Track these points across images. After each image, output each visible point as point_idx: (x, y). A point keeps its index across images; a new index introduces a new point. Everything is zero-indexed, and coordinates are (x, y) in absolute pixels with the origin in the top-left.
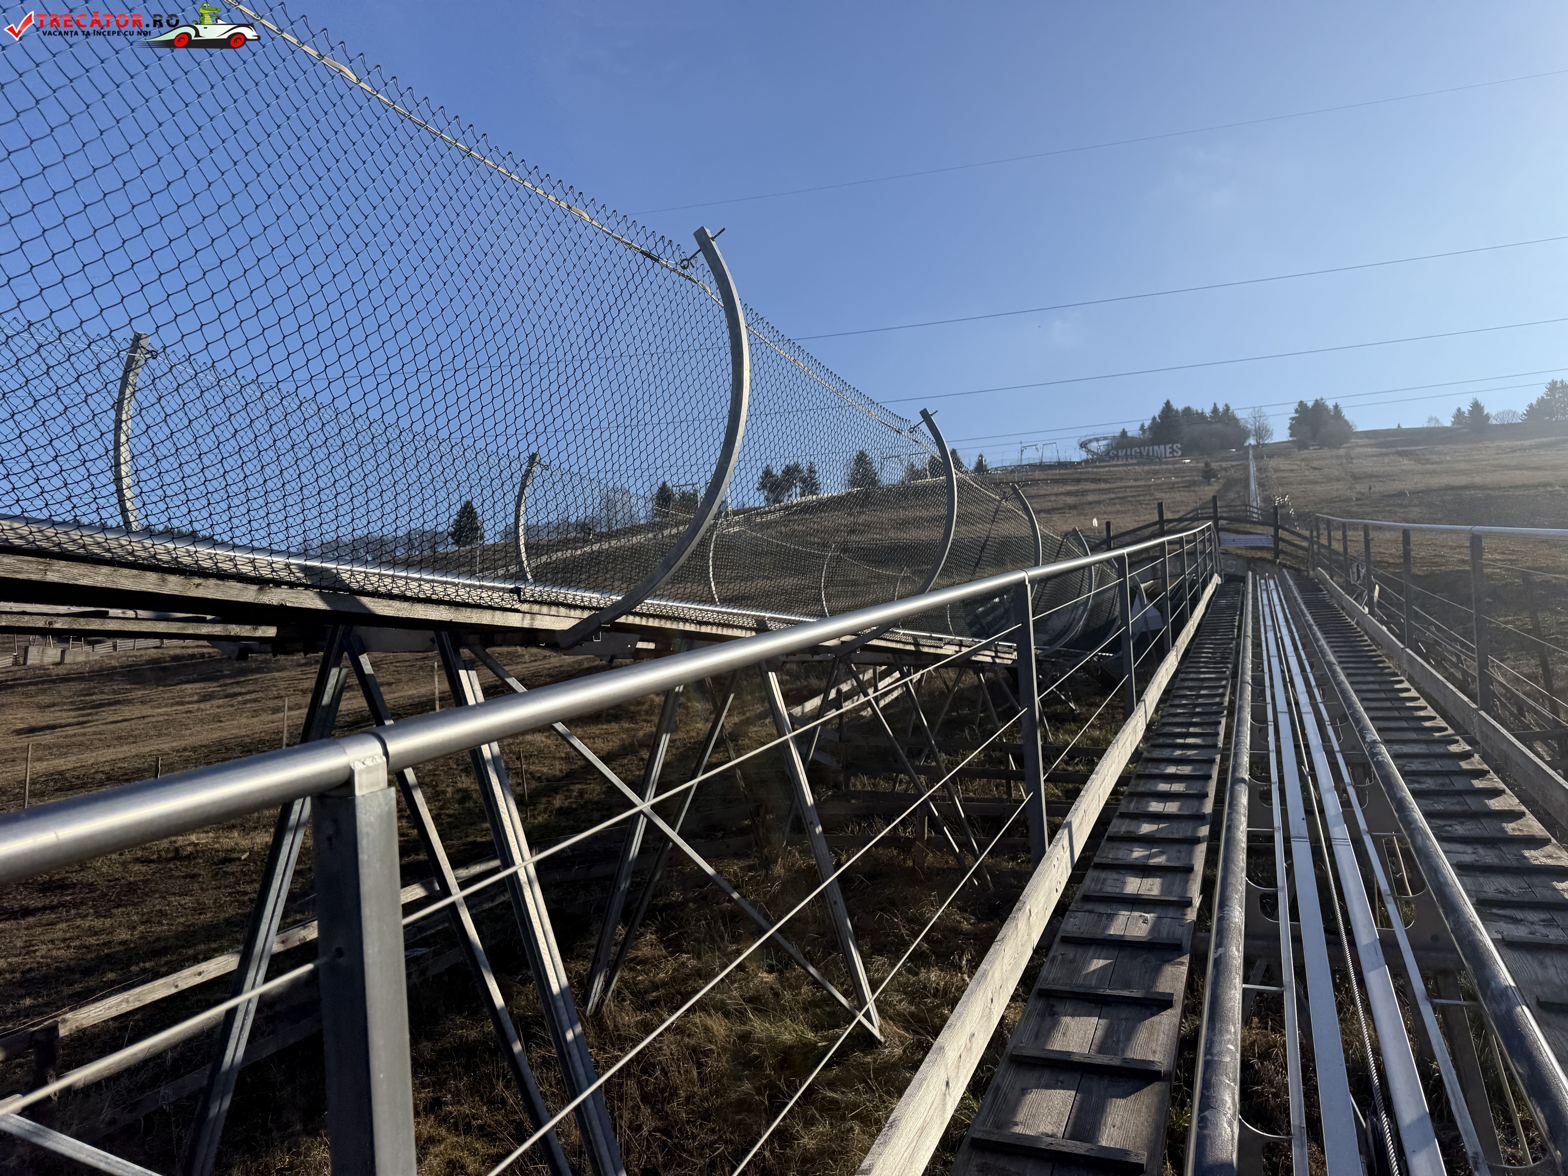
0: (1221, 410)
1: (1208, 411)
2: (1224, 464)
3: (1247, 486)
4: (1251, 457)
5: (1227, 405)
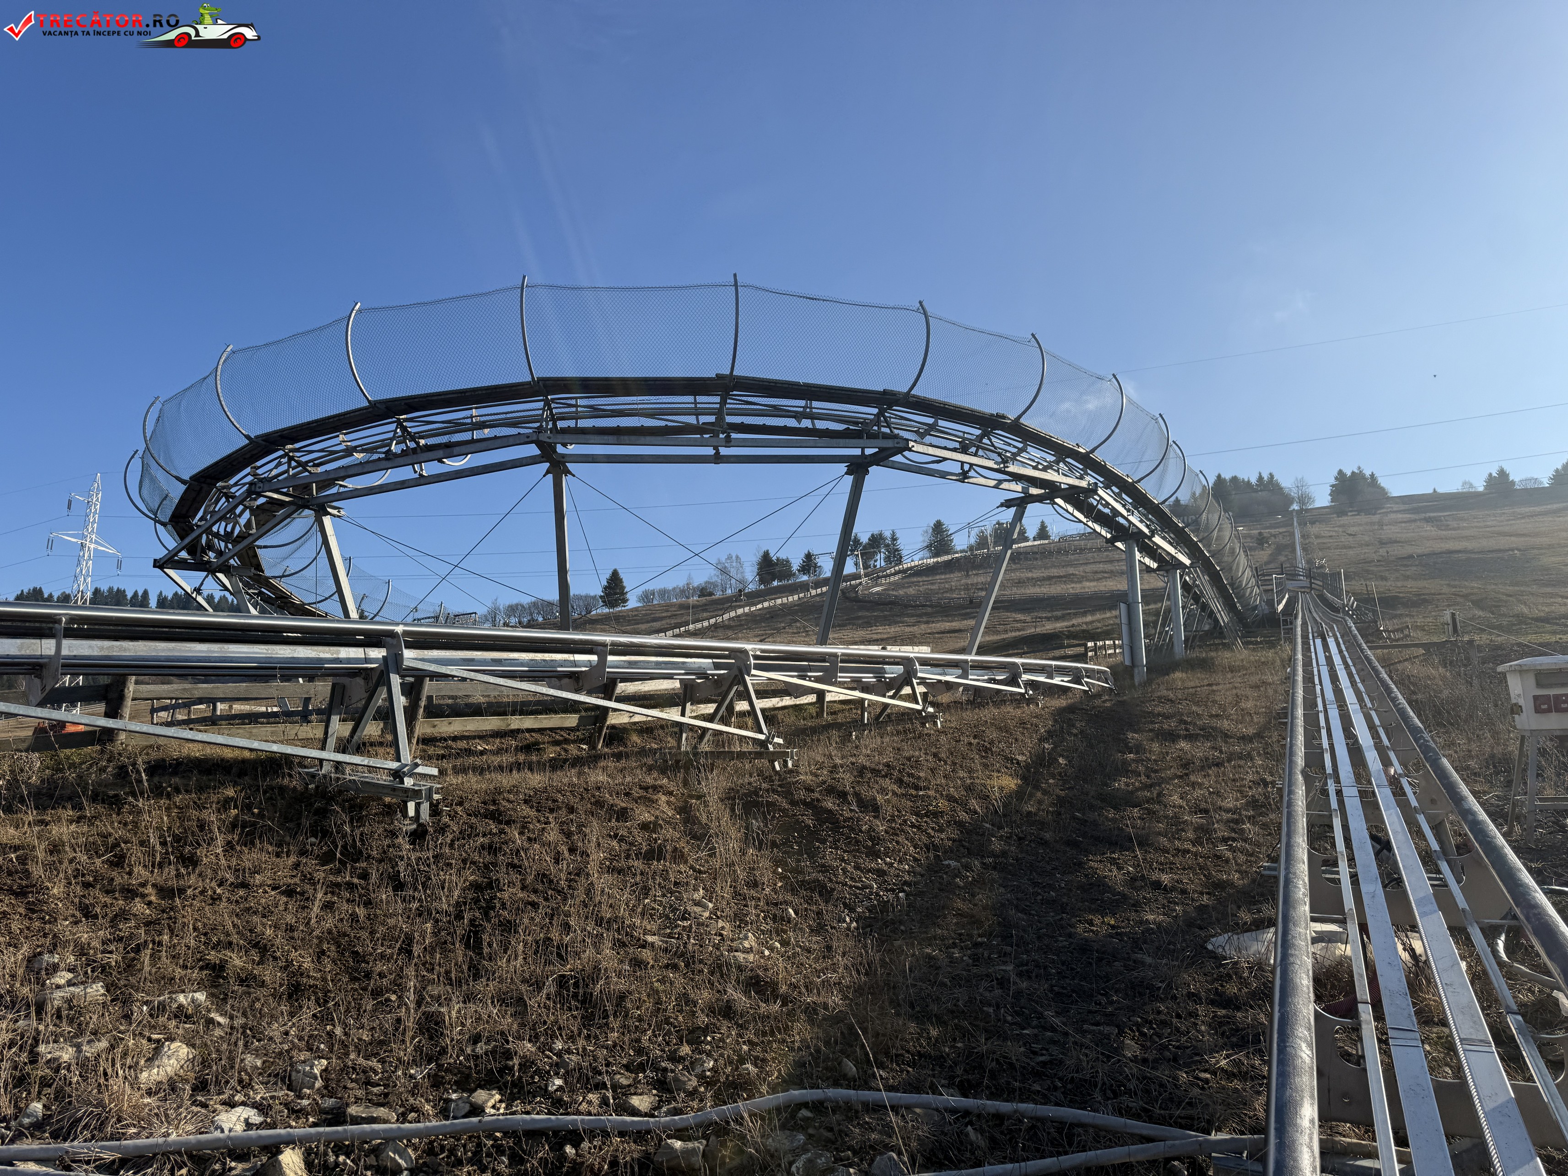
0: (1266, 478)
1: (1254, 480)
3: (1294, 551)
4: (1295, 523)
5: (1271, 474)
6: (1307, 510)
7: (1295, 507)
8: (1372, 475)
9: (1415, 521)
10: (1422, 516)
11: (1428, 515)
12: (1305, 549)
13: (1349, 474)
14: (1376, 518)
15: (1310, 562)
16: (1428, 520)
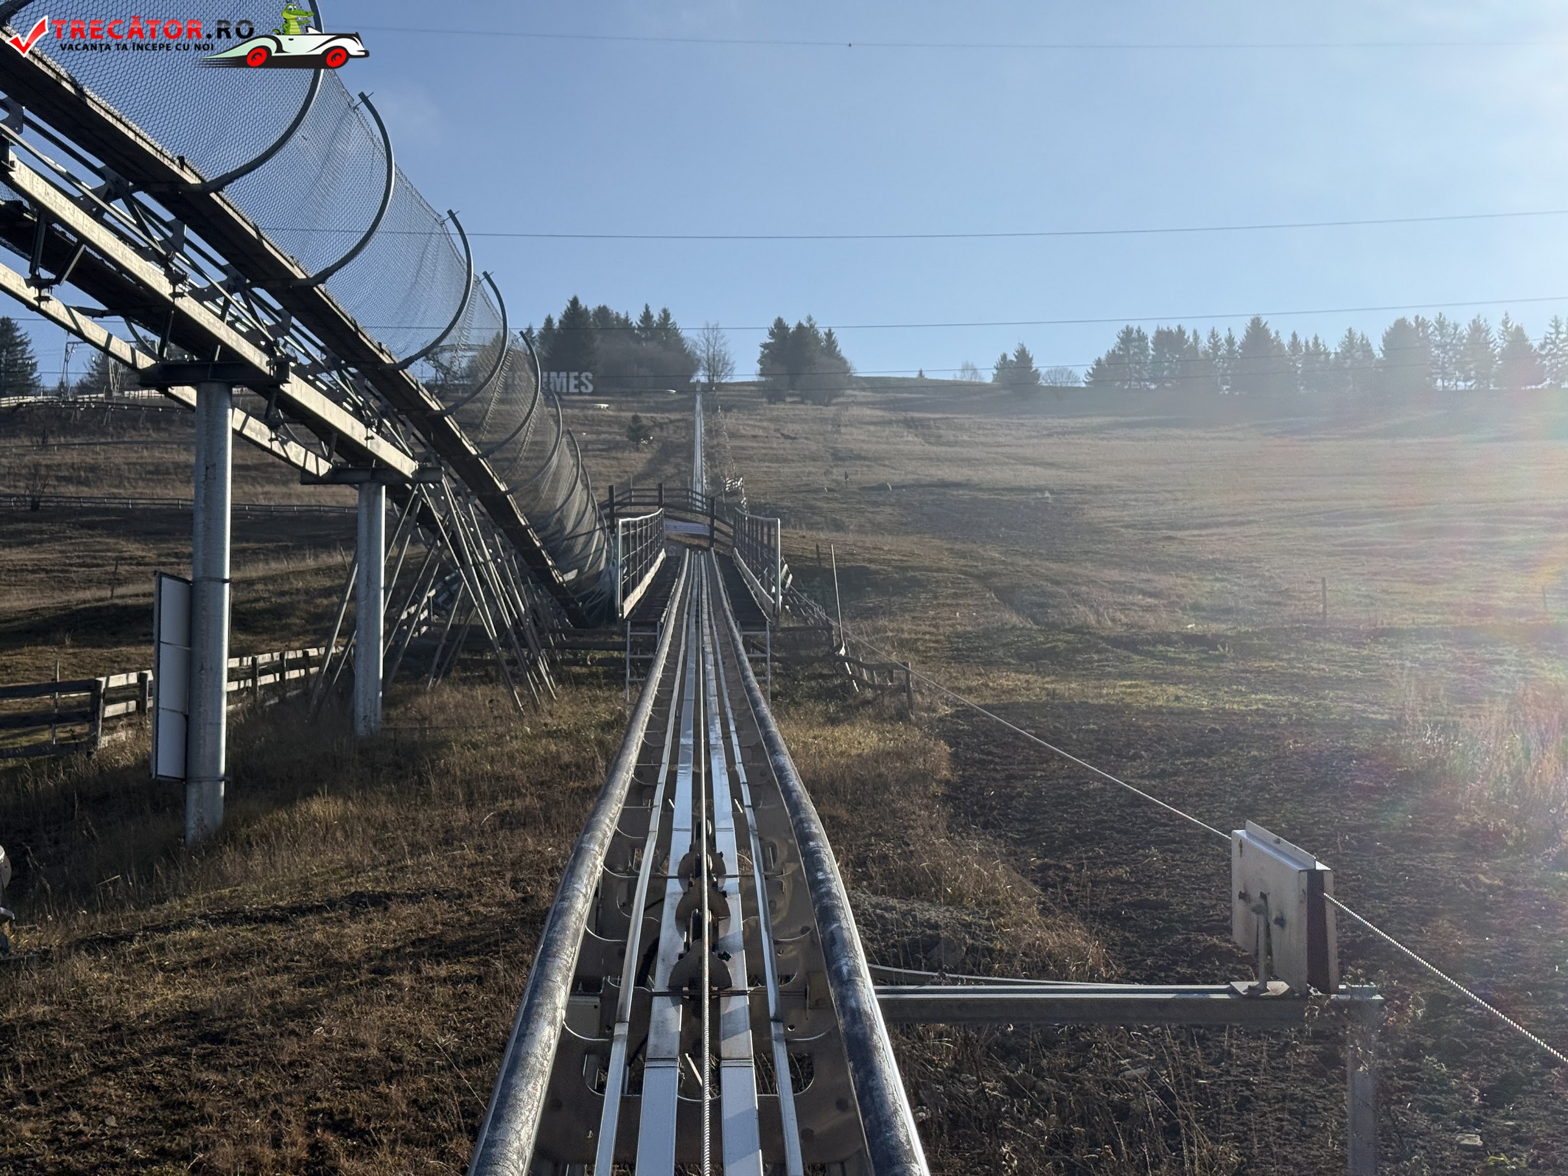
0: (656, 318)
1: (635, 320)
2: (658, 416)
3: (691, 458)
4: (698, 407)
5: (665, 311)
6: (720, 386)
7: (701, 377)
9: (890, 423)
10: (901, 415)
11: (910, 414)
12: (709, 457)
13: (792, 325)
14: (830, 411)
15: (715, 481)
16: (910, 424)
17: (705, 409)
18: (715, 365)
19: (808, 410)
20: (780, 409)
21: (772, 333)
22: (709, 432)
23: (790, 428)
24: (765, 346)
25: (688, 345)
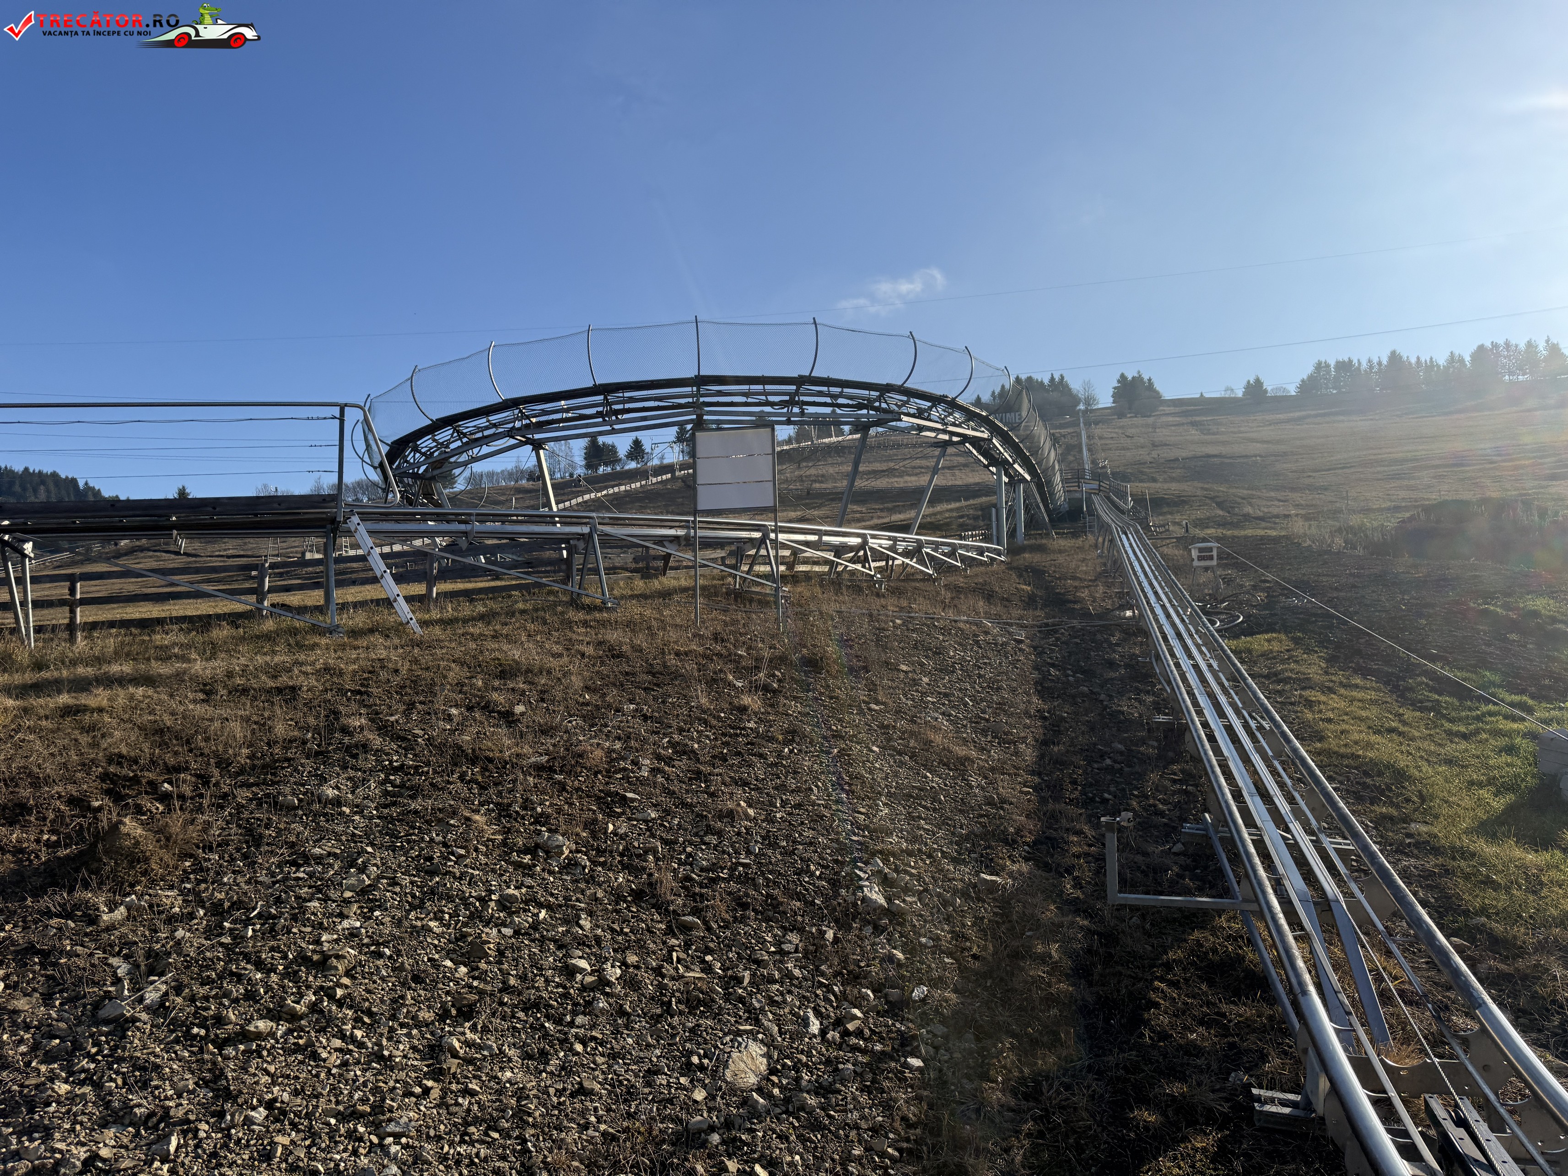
0: (1057, 379)
1: (1046, 381)
2: (1062, 431)
3: (1081, 451)
4: (1082, 423)
5: (1061, 376)
6: (1092, 411)
7: (1082, 407)
8: (1150, 380)
9: (1183, 424)
10: (1190, 419)
11: (1194, 419)
12: (1090, 450)
13: (1130, 378)
14: (1151, 420)
15: (1094, 462)
16: (1193, 424)
17: (1085, 424)
18: (1089, 401)
19: (1139, 421)
20: (1124, 422)
21: (1119, 381)
22: (1088, 437)
23: (1130, 432)
24: (1115, 388)
25: (1074, 392)
